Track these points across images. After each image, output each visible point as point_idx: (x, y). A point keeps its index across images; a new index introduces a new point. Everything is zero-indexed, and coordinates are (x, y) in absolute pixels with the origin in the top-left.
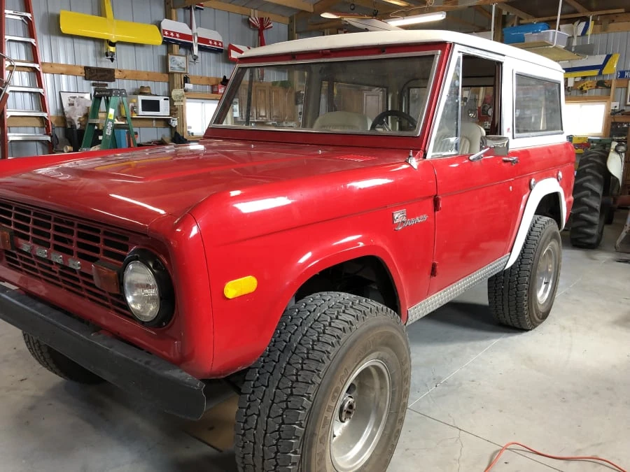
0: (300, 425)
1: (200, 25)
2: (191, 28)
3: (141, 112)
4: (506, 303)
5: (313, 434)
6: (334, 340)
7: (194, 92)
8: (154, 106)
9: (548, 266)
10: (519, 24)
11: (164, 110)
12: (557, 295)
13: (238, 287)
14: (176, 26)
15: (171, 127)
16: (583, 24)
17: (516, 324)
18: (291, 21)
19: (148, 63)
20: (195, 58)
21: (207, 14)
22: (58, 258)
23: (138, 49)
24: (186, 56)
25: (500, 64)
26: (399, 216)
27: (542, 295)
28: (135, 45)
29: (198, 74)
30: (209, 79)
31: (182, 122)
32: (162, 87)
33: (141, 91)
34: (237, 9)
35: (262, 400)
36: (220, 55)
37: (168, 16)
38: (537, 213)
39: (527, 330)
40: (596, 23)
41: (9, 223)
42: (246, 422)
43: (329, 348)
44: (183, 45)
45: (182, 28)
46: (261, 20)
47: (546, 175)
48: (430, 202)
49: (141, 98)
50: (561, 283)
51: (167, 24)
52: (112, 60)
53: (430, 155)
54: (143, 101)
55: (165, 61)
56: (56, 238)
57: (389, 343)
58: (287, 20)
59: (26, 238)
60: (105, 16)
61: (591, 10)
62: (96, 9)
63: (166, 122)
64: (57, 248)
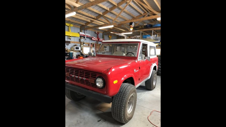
0: (124, 105)
1: (86, 33)
2: (85, 33)
3: (75, 50)
4: (148, 85)
5: (126, 106)
6: (128, 91)
7: (85, 46)
8: (78, 48)
9: (155, 79)
10: (145, 35)
11: (80, 49)
12: (156, 83)
13: (115, 82)
14: (82, 33)
15: (81, 52)
16: (156, 35)
17: (150, 89)
18: (103, 32)
19: (77, 40)
20: (86, 39)
21: (88, 31)
22: (80, 78)
23: (75, 37)
24: (84, 39)
25: (147, 44)
26: (135, 70)
27: (154, 84)
28: (74, 37)
29: (86, 42)
30: (88, 43)
31: (83, 51)
32: (79, 45)
33: (75, 45)
34: (93, 30)
35: (117, 101)
36: (90, 39)
37: (81, 31)
38: (153, 69)
39: (152, 90)
40: (158, 35)
41: (69, 72)
42: (114, 105)
43: (127, 92)
44: (83, 37)
45: (83, 34)
46: (98, 32)
47: (154, 63)
48: (139, 68)
49: (75, 47)
50: (157, 81)
51: (81, 33)
52: (70, 39)
53: (138, 60)
54: (76, 47)
55: (80, 40)
56: (80, 74)
57: (135, 91)
58: (102, 32)
59: (73, 74)
60: (69, 31)
61: (157, 33)
62: (67, 30)
63: (80, 51)
64: (80, 76)
